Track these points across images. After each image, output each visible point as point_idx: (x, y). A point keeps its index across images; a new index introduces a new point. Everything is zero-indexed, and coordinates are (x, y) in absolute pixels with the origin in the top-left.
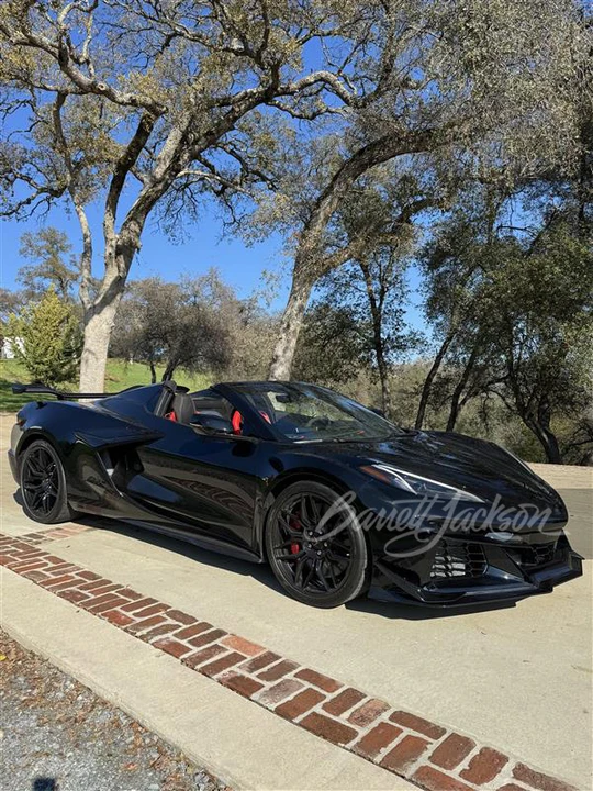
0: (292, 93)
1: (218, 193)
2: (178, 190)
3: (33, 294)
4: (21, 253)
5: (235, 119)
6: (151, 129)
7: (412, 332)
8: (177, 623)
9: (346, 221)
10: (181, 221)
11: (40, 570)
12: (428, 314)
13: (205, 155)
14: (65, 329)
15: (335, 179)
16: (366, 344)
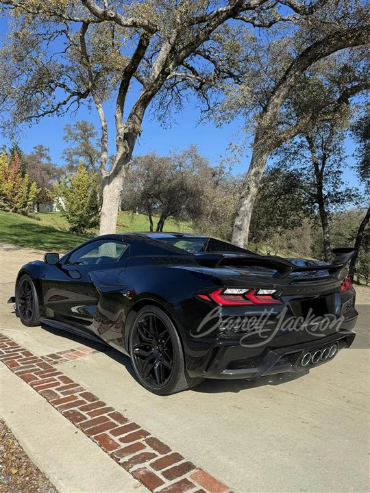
0: (253, 8)
1: (197, 89)
2: (168, 89)
3: (72, 167)
4: (64, 139)
5: (210, 31)
6: (148, 43)
7: (347, 189)
8: (154, 451)
9: (295, 103)
10: (170, 111)
11: (53, 389)
12: (362, 175)
13: (188, 61)
14: (90, 192)
15: (287, 72)
16: (310, 199)
